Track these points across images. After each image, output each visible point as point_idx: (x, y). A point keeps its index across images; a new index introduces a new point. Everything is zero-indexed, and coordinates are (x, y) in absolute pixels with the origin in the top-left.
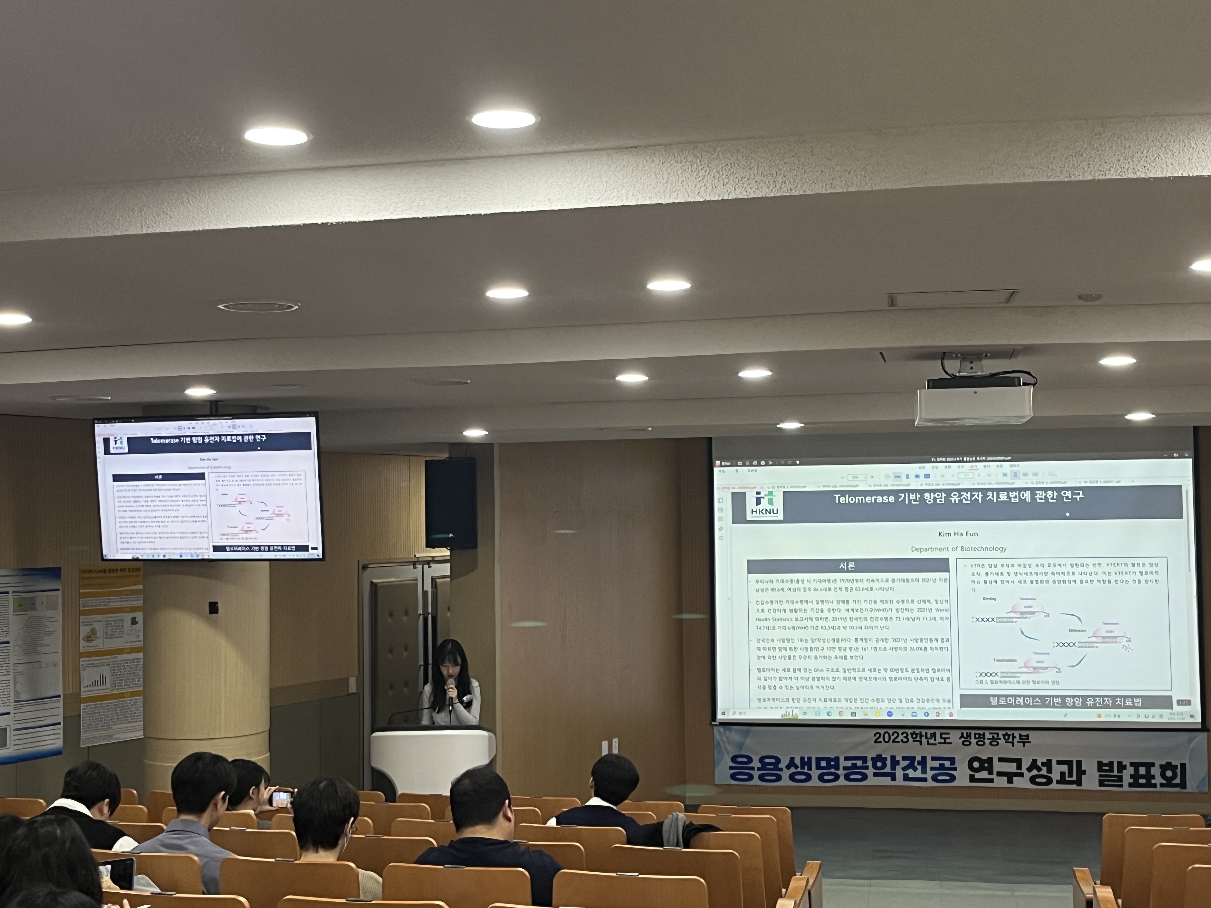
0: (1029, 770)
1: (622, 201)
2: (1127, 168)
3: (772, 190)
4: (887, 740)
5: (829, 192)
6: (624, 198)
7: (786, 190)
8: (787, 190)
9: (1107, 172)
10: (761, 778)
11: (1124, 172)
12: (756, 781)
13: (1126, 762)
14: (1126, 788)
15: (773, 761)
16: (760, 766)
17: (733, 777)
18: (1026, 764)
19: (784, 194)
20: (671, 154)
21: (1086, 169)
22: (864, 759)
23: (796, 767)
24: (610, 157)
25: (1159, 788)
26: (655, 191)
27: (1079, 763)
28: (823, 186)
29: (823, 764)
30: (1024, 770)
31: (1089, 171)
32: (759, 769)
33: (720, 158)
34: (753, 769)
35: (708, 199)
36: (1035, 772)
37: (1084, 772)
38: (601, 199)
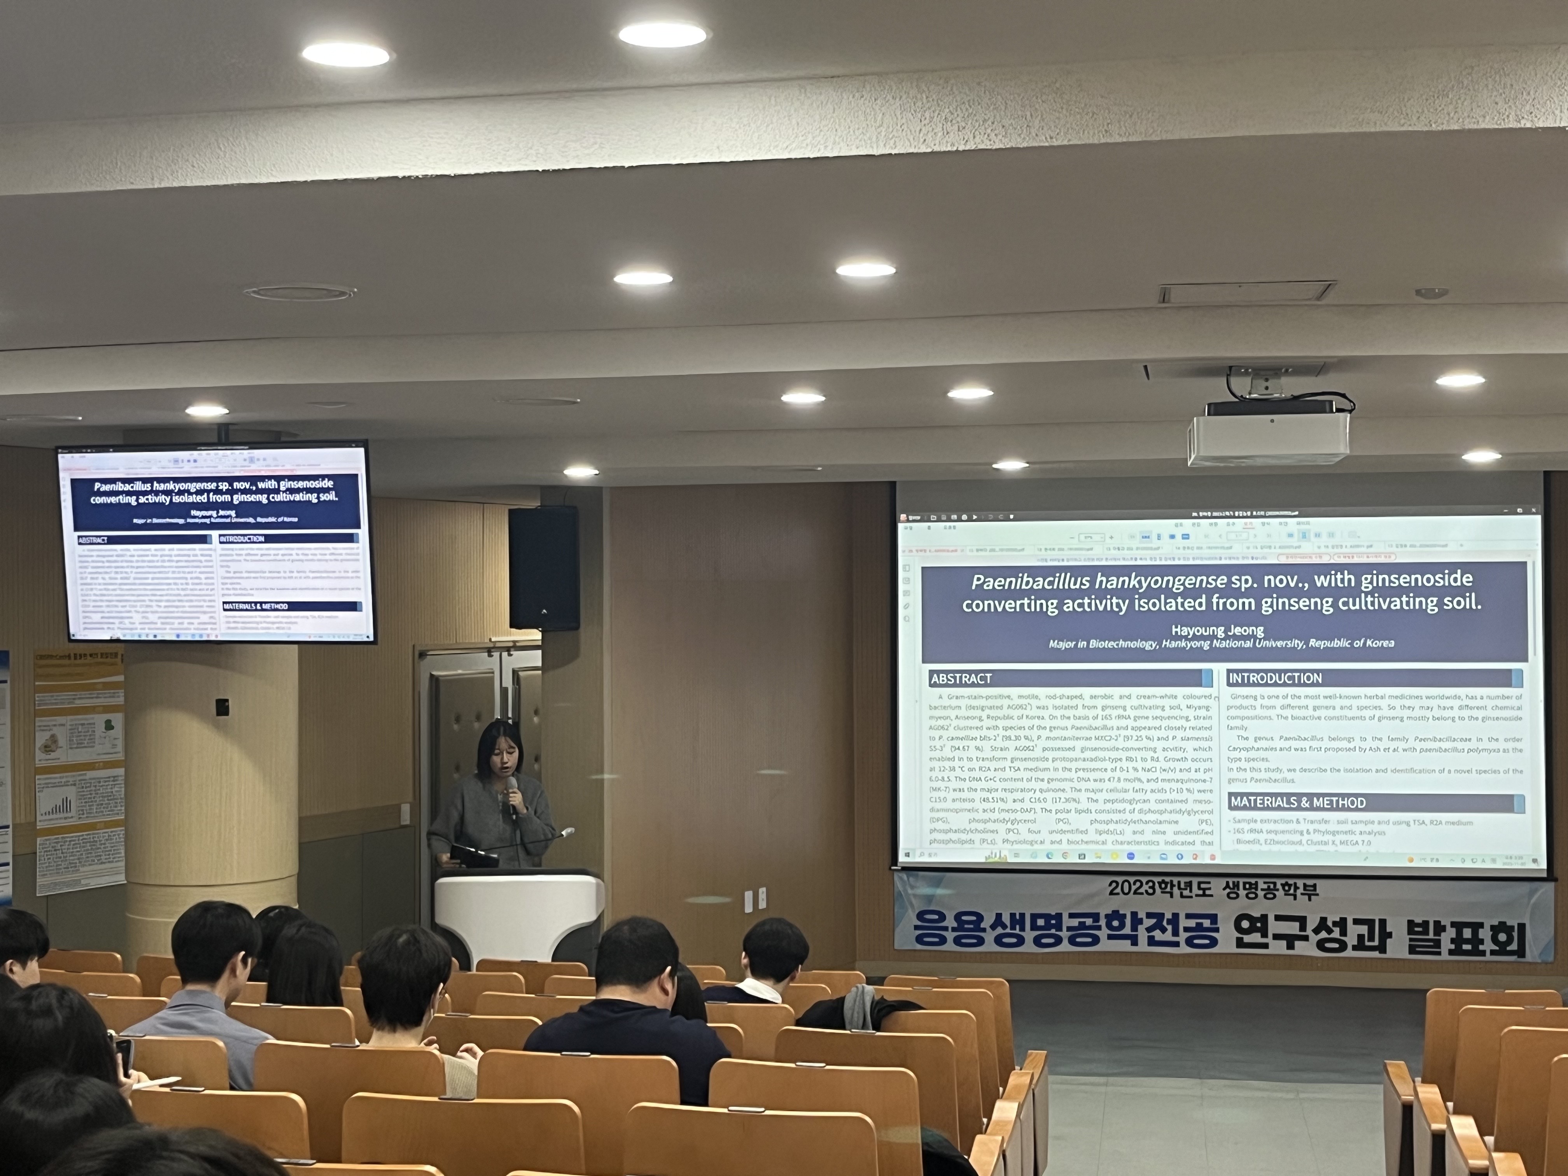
0: (1316, 931)
1: (819, 150)
2: (1507, 113)
3: (1024, 139)
4: (1126, 890)
5: (1103, 141)
6: (822, 147)
7: (1044, 138)
8: (1046, 138)
9: (1481, 120)
10: (957, 941)
11: (1504, 120)
12: (950, 946)
13: (1445, 922)
14: (1445, 956)
15: (974, 918)
16: (955, 925)
17: (919, 939)
18: (1312, 924)
19: (1042, 144)
20: (887, 87)
21: (1452, 115)
22: (1096, 917)
23: (1004, 927)
24: (803, 90)
25: (1488, 957)
26: (865, 138)
27: (1383, 922)
28: (1094, 133)
29: (1041, 922)
30: (1309, 932)
31: (1456, 119)
32: (954, 930)
33: (953, 93)
34: (946, 929)
35: (937, 149)
36: (1324, 935)
37: (1390, 935)
38: (790, 148)
